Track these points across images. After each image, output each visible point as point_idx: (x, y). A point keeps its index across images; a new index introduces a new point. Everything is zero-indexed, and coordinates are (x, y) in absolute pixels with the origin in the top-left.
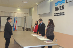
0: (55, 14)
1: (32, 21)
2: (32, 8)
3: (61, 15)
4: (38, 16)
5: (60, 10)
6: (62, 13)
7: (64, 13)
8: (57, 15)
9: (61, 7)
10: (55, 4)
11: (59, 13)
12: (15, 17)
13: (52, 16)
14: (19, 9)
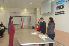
0: (56, 13)
1: (37, 20)
2: (37, 8)
3: (61, 14)
4: (42, 15)
5: (61, 9)
6: (62, 12)
7: (64, 12)
8: (57, 14)
9: (62, 6)
10: (56, 4)
11: (59, 12)
12: (22, 17)
13: (53, 15)
14: (25, 10)
